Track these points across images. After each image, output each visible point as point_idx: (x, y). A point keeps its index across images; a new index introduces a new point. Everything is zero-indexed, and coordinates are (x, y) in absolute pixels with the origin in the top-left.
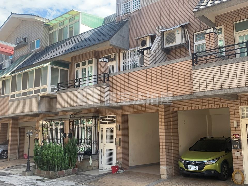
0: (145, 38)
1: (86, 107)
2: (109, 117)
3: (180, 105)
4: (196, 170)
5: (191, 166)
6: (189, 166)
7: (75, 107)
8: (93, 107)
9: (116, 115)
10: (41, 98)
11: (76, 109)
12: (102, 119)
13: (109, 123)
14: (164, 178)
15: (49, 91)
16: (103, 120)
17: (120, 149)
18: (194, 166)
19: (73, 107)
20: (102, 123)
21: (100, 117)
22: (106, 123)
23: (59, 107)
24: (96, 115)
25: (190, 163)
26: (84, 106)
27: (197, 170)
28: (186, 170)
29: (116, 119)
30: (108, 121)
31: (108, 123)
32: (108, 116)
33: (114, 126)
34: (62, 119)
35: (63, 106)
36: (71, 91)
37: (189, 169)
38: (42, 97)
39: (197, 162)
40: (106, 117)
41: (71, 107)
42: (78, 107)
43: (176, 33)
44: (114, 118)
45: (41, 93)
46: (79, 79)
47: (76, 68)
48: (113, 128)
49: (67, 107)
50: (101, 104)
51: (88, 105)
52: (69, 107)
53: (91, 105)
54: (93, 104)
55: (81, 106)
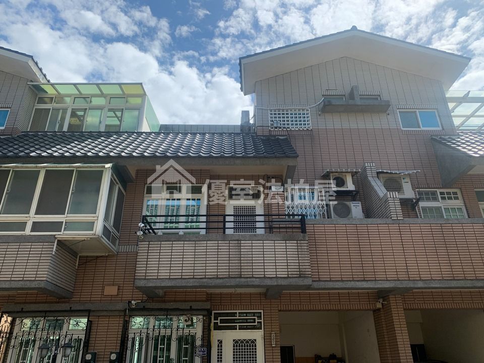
0: (343, 174)
1: (250, 284)
2: (242, 314)
7: (211, 281)
9: (262, 311)
10: (60, 248)
12: (219, 318)
13: (243, 328)
15: (99, 228)
16: (222, 322)
19: (205, 280)
20: (217, 328)
21: (213, 312)
22: (234, 328)
23: (147, 278)
26: (243, 280)
29: (262, 321)
30: (238, 325)
31: (239, 329)
32: (238, 311)
33: (258, 335)
34: (94, 311)
35: (164, 273)
38: (61, 243)
40: (234, 314)
41: (193, 278)
42: (221, 281)
43: (403, 181)
44: (256, 318)
45: (65, 232)
47: (146, 195)
48: (254, 341)
49: (181, 278)
50: (301, 279)
51: (257, 279)
52: (189, 280)
53: (269, 279)
54: (277, 277)
55: (233, 279)
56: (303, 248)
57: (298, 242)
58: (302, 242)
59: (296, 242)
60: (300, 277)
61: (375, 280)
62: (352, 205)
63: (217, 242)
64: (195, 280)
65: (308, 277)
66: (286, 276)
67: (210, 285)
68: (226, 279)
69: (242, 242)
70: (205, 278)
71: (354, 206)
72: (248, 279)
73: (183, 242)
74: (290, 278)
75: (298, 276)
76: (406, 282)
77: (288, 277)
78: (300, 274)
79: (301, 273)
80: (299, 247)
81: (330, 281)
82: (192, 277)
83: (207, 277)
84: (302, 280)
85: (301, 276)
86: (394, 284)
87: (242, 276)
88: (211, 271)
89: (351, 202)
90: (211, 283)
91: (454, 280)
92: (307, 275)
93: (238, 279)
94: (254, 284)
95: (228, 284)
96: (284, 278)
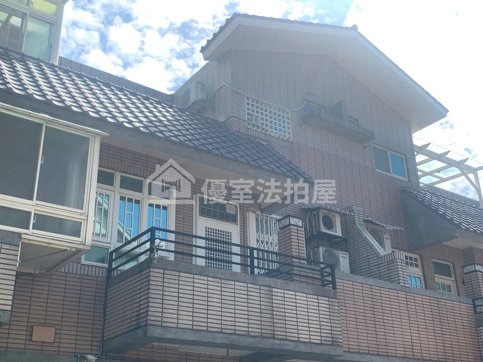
0: (333, 213)
7: (241, 339)
8: (309, 351)
11: (244, 344)
19: (234, 337)
26: (277, 342)
35: (185, 321)
41: (221, 332)
42: (253, 340)
43: (384, 236)
49: (207, 331)
50: (334, 347)
51: (291, 343)
52: (216, 334)
53: (302, 344)
54: (310, 343)
55: (267, 340)
56: (334, 307)
57: (330, 300)
58: (333, 300)
59: (327, 299)
60: (332, 345)
62: (341, 255)
63: (246, 285)
64: (223, 335)
65: (340, 345)
66: (319, 342)
67: (241, 344)
68: (259, 339)
69: (274, 290)
70: (235, 334)
71: (342, 257)
72: (282, 342)
73: (206, 278)
74: (324, 344)
75: (331, 343)
77: (321, 344)
78: (332, 341)
79: (334, 339)
80: (331, 307)
82: (220, 330)
83: (237, 332)
84: (335, 349)
85: (334, 343)
87: (276, 336)
88: (242, 326)
89: (340, 252)
92: (339, 343)
93: (271, 340)
94: (288, 348)
95: (260, 346)
96: (318, 344)
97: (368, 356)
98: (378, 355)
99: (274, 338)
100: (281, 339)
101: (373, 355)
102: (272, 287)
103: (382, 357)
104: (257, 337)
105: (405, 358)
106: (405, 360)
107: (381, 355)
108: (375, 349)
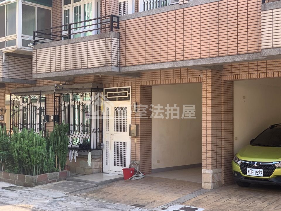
1: (81, 73)
2: (119, 90)
3: (239, 71)
4: (260, 175)
5: (252, 169)
6: (248, 169)
7: (63, 73)
8: (92, 72)
9: (130, 87)
10: (8, 56)
11: (64, 75)
12: (107, 93)
13: (120, 99)
14: (207, 187)
15: (19, 44)
16: (109, 95)
17: (138, 142)
18: (257, 170)
19: (60, 72)
21: (104, 89)
22: (115, 99)
23: (37, 73)
24: (97, 87)
25: (251, 165)
26: (77, 71)
27: (262, 175)
28: (244, 176)
29: (130, 94)
30: (117, 97)
31: (118, 100)
32: (117, 88)
33: (127, 104)
35: (43, 70)
36: (56, 45)
37: (248, 174)
38: (7, 54)
39: (262, 162)
40: (115, 90)
41: (56, 72)
42: (67, 73)
44: (127, 92)
45: (6, 48)
46: (70, 25)
47: (64, 6)
48: (125, 109)
49: (50, 72)
50: (106, 67)
51: (84, 70)
52: (54, 73)
53: (89, 69)
54: (93, 68)
55: (73, 71)
56: (108, 43)
57: (106, 39)
58: (108, 39)
59: (104, 39)
60: (105, 66)
61: (160, 63)
63: (65, 46)
64: (56, 73)
65: (109, 66)
66: (98, 66)
67: (63, 75)
68: (70, 71)
69: (77, 44)
70: (60, 71)
72: (80, 70)
73: (50, 48)
74: (100, 67)
76: (181, 62)
77: (99, 67)
78: (105, 64)
80: (106, 43)
81: (132, 66)
83: (61, 70)
86: (172, 65)
87: (77, 68)
88: (63, 67)
90: (63, 74)
91: (219, 57)
92: (109, 64)
93: (75, 71)
94: (82, 73)
95: (70, 74)
96: (97, 67)
97: (145, 66)
98: (153, 63)
99: (76, 69)
100: (79, 69)
101: (149, 64)
102: (76, 43)
103: (156, 64)
104: (69, 70)
105: (176, 61)
106: (176, 63)
107: (155, 63)
108: (150, 60)
